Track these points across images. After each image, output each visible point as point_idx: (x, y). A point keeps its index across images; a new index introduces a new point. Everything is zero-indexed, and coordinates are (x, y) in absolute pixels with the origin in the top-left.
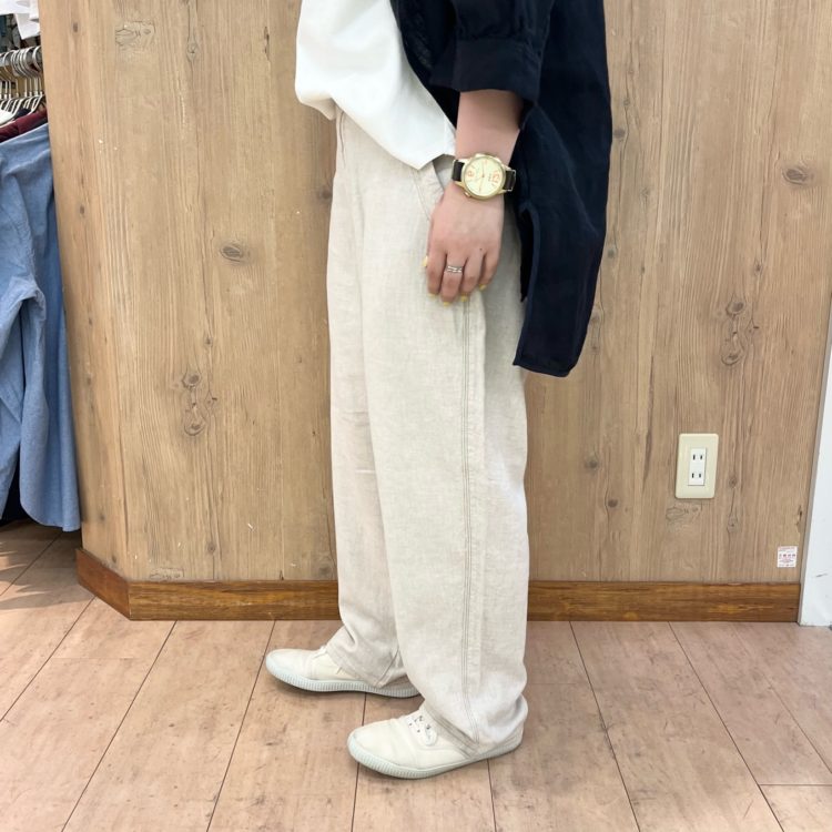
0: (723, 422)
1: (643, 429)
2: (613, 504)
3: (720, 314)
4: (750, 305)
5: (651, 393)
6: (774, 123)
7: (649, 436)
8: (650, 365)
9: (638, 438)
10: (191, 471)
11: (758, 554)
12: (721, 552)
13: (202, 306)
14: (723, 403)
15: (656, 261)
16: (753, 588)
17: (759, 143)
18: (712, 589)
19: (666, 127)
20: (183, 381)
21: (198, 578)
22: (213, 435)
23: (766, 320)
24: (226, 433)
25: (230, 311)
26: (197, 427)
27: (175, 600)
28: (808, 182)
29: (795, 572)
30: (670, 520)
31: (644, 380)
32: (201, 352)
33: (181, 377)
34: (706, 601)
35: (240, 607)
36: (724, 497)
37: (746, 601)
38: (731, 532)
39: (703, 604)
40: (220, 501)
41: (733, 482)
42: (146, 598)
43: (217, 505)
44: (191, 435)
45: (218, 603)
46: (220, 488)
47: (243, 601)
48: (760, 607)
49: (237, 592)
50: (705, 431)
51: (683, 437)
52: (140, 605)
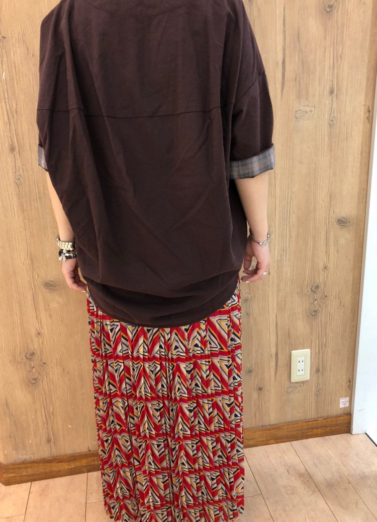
0: (312, 342)
1: (273, 351)
2: (260, 389)
3: (308, 291)
4: (322, 286)
5: (277, 333)
6: (331, 197)
7: (277, 354)
8: (275, 320)
9: (271, 356)
10: (34, 403)
11: (331, 403)
12: (314, 405)
13: (34, 315)
14: (312, 334)
15: (276, 269)
16: (329, 420)
17: (324, 208)
18: (310, 423)
19: (277, 202)
20: (26, 356)
21: (43, 457)
22: (45, 382)
23: (330, 292)
24: (53, 380)
25: (51, 317)
26: (36, 379)
27: (30, 471)
28: (348, 224)
29: (348, 409)
30: (288, 392)
31: (272, 328)
32: (35, 339)
33: (25, 354)
34: (307, 429)
35: (67, 469)
36: (314, 378)
37: (326, 427)
38: (318, 394)
39: (306, 431)
40: (52, 417)
41: (318, 371)
42: (13, 473)
43: (50, 418)
44: (32, 384)
45: (55, 469)
46: (51, 409)
47: (69, 465)
48: (333, 428)
49: (65, 462)
50: (304, 348)
51: (293, 352)
52: (9, 477)
